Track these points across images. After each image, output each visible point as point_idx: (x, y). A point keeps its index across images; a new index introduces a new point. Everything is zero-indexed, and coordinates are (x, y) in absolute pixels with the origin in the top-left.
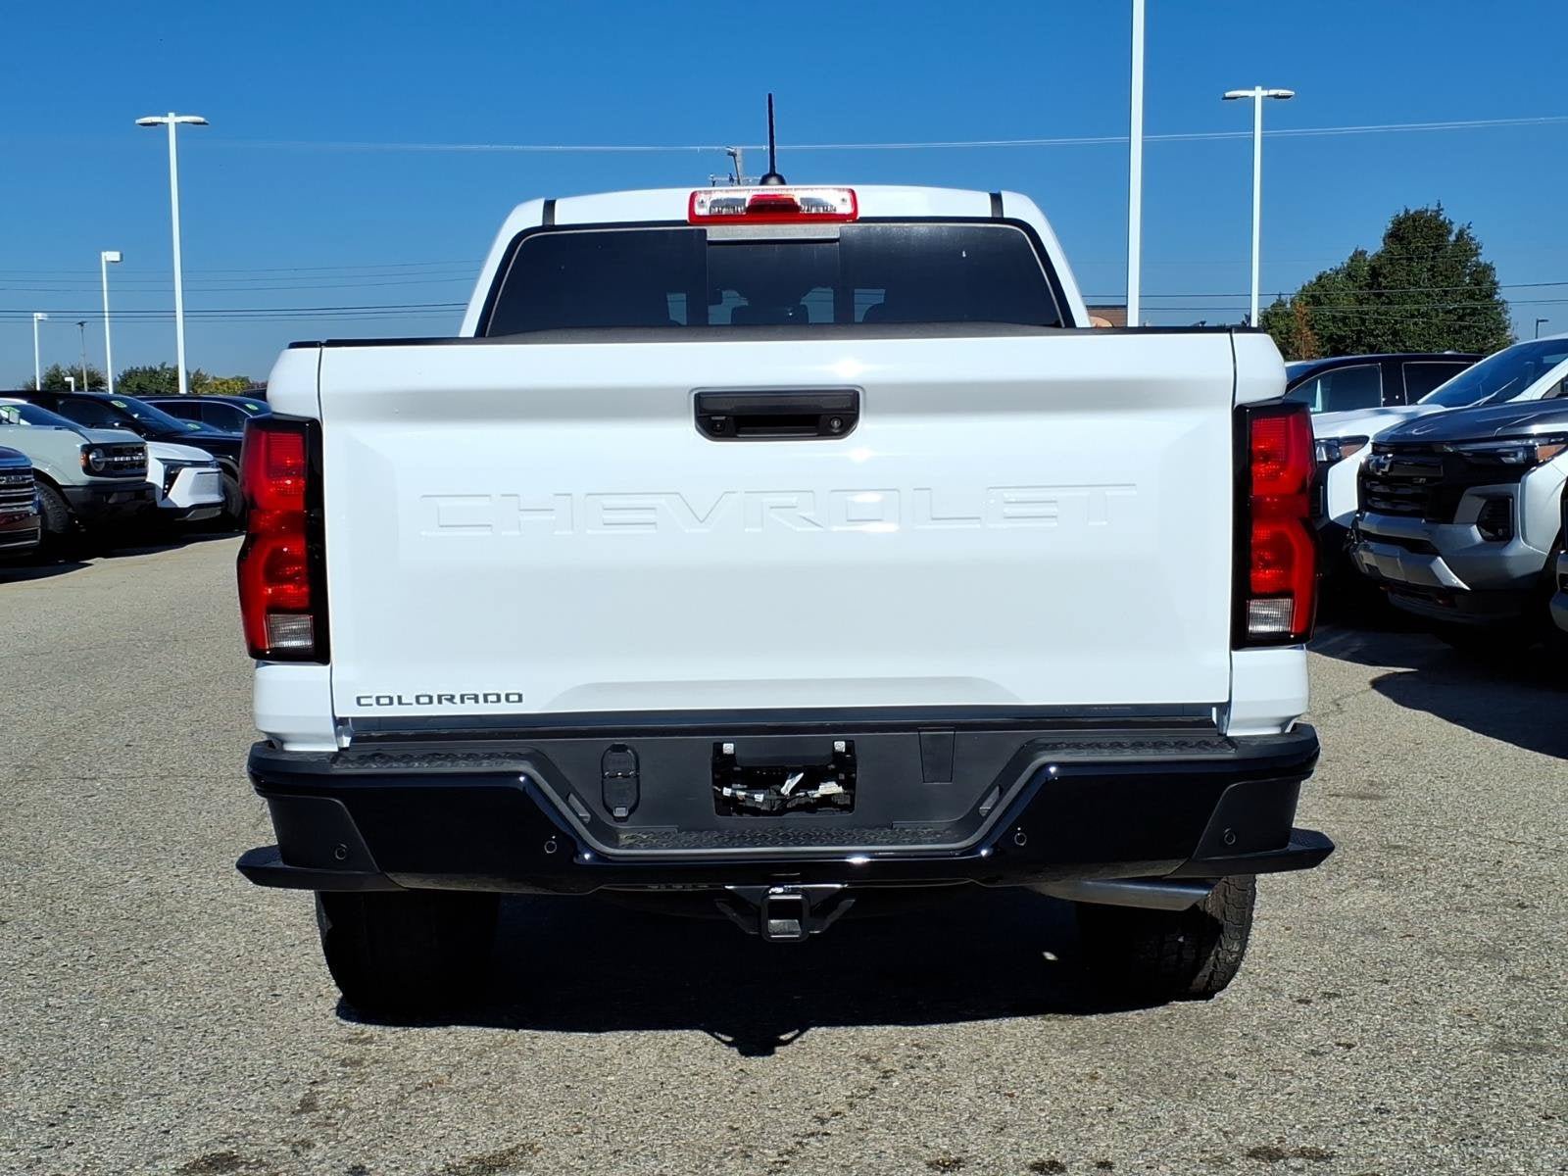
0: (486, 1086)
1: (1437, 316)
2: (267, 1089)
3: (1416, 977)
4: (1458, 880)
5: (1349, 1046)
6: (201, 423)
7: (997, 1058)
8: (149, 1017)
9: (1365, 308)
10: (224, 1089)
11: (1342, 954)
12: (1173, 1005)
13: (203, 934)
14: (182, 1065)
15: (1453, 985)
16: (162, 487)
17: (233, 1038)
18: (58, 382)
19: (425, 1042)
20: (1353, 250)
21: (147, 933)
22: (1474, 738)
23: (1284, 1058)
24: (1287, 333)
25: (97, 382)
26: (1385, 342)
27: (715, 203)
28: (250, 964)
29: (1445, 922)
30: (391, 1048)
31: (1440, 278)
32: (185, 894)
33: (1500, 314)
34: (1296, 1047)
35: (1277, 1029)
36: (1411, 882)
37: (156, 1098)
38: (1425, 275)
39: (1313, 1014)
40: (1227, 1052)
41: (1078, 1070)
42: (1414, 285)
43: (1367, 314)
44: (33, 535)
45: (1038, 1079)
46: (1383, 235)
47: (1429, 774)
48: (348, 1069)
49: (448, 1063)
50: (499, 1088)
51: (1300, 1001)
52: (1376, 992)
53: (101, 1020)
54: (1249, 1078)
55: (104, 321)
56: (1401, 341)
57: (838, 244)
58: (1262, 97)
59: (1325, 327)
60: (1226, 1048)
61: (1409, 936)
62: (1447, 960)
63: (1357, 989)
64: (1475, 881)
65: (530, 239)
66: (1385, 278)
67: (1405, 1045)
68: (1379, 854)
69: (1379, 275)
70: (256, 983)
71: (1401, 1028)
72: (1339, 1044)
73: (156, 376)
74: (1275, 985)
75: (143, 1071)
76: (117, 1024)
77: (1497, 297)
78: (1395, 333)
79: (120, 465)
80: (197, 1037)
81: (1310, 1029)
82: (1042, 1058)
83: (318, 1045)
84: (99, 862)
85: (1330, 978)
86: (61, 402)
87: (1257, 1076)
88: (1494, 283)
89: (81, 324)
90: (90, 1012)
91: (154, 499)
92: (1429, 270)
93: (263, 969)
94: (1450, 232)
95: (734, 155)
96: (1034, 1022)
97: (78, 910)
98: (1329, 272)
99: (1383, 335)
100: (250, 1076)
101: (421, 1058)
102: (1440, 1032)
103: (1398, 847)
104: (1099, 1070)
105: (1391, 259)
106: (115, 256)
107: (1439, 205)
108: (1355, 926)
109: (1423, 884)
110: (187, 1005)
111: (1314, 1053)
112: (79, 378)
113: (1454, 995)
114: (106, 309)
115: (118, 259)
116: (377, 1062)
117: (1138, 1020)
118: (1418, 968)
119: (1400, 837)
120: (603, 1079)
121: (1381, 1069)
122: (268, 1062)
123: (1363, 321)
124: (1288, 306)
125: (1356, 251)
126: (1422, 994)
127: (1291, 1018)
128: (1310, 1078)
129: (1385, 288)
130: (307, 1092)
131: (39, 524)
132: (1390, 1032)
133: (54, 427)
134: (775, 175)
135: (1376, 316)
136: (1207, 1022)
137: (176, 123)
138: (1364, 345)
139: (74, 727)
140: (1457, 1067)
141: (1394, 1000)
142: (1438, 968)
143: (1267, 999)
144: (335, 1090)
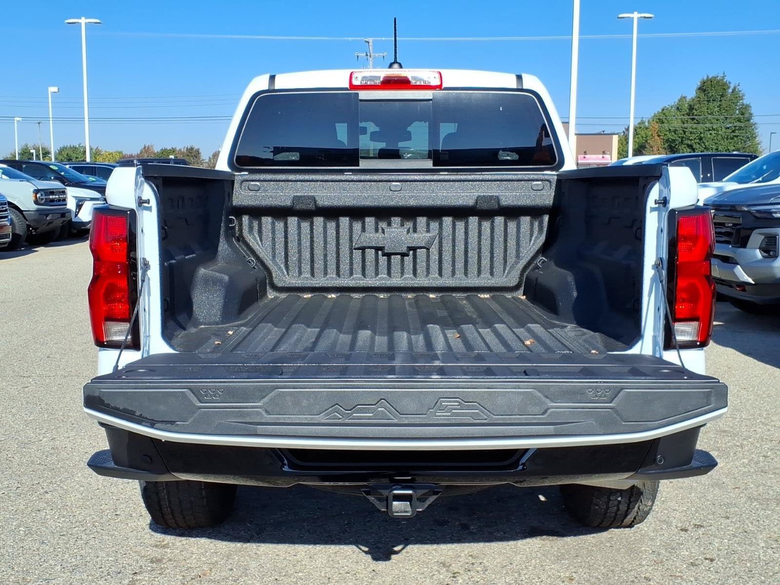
0: (230, 578)
1: (721, 130)
2: (109, 577)
3: (744, 515)
4: (760, 453)
5: (712, 560)
6: (96, 177)
7: (516, 565)
8: (47, 528)
9: (686, 125)
10: (85, 576)
11: (702, 499)
12: (612, 531)
13: (80, 475)
14: (63, 560)
15: (765, 520)
16: (75, 211)
17: (92, 542)
18: (27, 152)
19: (198, 548)
20: (680, 96)
21: (49, 473)
22: (758, 365)
23: (676, 567)
24: (646, 138)
25: (46, 153)
26: (695, 143)
27: (364, 78)
28: (104, 494)
29: (755, 479)
30: (178, 551)
31: (724, 111)
32: (72, 449)
33: (753, 130)
34: (683, 560)
35: (672, 548)
36: (735, 453)
37: (47, 581)
38: (716, 109)
39: (690, 538)
40: (644, 563)
41: (562, 574)
42: (710, 114)
43: (687, 129)
44: (6, 236)
45: (540, 580)
46: (696, 88)
47: (737, 387)
48: (154, 565)
49: (210, 562)
50: (238, 580)
51: (682, 530)
52: (723, 524)
53: (20, 529)
54: (658, 581)
55: (49, 123)
56: (703, 143)
57: (431, 102)
58: (638, 18)
59: (665, 134)
60: (644, 560)
61: (737, 488)
62: (760, 504)
63: (712, 522)
64: (769, 453)
65: (261, 97)
66: (696, 110)
67: (743, 560)
68: (715, 436)
69: (693, 109)
70: (107, 507)
71: (739, 549)
72: (706, 559)
73: (76, 150)
74: (667, 519)
75: (41, 564)
76: (29, 532)
77: (752, 121)
78: (701, 139)
79: (52, 201)
80: (72, 541)
81: (689, 548)
82: (542, 566)
83: (139, 548)
84: (28, 428)
85: (697, 515)
86: (24, 166)
87: (662, 580)
88: (751, 114)
89: (39, 123)
90: (15, 524)
91: (71, 217)
92: (718, 107)
93: (111, 497)
94: (729, 88)
95: (368, 42)
96: (536, 541)
97: (13, 458)
98: (667, 106)
99: (694, 139)
100: (100, 568)
101: (195, 558)
102: (761, 551)
103: (725, 431)
104: (574, 574)
105: (699, 101)
106: (55, 89)
107: (724, 74)
108: (708, 481)
109: (741, 455)
110: (68, 520)
111: (692, 564)
112: (38, 151)
113: (766, 527)
114: (51, 116)
115: (56, 90)
116: (170, 560)
117: (594, 541)
118: (744, 509)
119: (726, 425)
120: (296, 574)
121: (731, 576)
122: (111, 559)
123: (685, 132)
124: (647, 124)
125: (682, 96)
126: (748, 526)
127: (678, 541)
128: (692, 581)
129: (696, 115)
130: (131, 579)
131: (11, 230)
132: (733, 551)
133: (19, 180)
134: (397, 63)
135: (691, 130)
136: (632, 543)
137: (85, 23)
138: (685, 144)
139: (21, 345)
140: (773, 575)
141: (734, 530)
142: (755, 509)
143: (664, 528)
144: (146, 579)
